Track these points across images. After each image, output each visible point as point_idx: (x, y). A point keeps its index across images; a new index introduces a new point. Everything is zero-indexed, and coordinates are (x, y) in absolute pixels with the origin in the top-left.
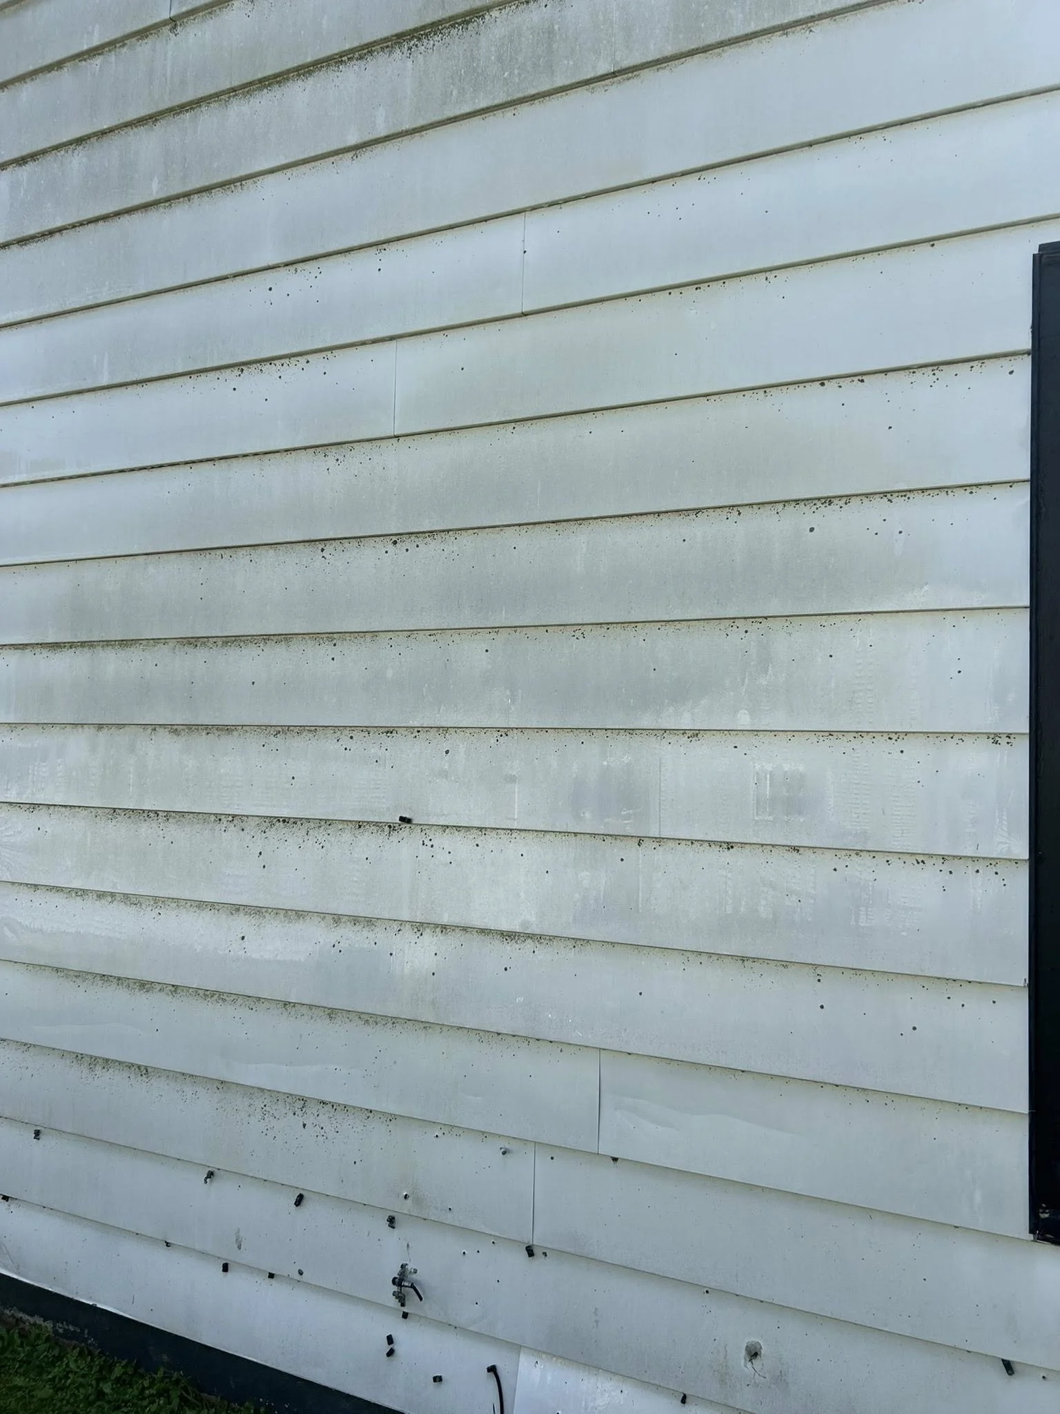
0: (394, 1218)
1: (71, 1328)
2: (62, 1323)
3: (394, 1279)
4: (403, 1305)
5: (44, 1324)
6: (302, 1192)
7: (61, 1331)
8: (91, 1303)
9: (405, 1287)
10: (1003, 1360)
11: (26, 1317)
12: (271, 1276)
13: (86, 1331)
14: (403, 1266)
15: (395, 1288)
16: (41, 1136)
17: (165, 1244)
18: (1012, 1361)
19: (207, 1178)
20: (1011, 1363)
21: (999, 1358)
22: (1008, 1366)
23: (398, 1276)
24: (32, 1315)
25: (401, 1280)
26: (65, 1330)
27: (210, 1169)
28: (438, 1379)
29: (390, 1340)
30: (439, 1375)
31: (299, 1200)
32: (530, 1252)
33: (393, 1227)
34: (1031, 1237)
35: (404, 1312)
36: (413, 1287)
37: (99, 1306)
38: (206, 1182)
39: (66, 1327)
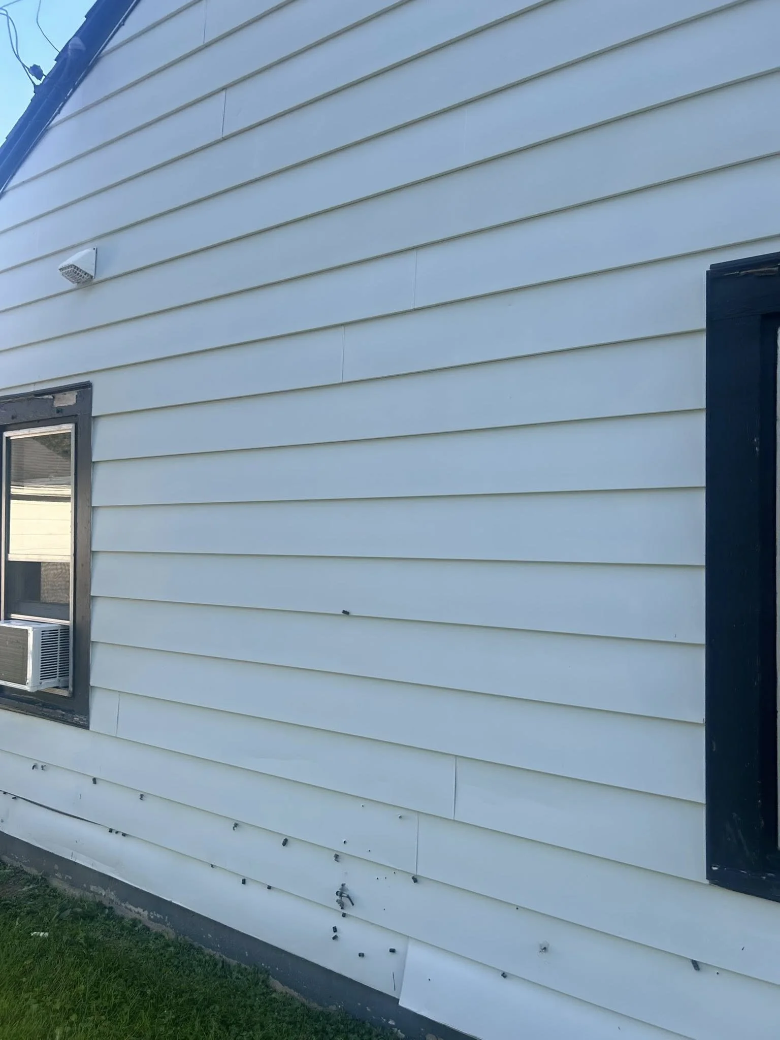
0: (338, 855)
1: (158, 916)
2: (153, 912)
3: (337, 892)
4: (342, 908)
5: (142, 913)
6: (287, 838)
7: (152, 917)
8: (169, 900)
9: (343, 897)
10: (692, 960)
11: (133, 908)
12: (269, 888)
13: (167, 917)
14: (343, 885)
15: (338, 898)
16: (143, 798)
17: (211, 866)
18: (699, 962)
19: (234, 828)
20: (698, 963)
21: (690, 959)
22: (696, 965)
23: (340, 891)
24: (137, 907)
25: (342, 893)
26: (154, 917)
27: (235, 822)
28: (361, 955)
29: (335, 930)
30: (363, 952)
31: (285, 843)
32: (415, 880)
33: (337, 861)
34: (707, 882)
35: (343, 913)
36: (348, 897)
37: (173, 902)
38: (234, 829)
39: (155, 915)
